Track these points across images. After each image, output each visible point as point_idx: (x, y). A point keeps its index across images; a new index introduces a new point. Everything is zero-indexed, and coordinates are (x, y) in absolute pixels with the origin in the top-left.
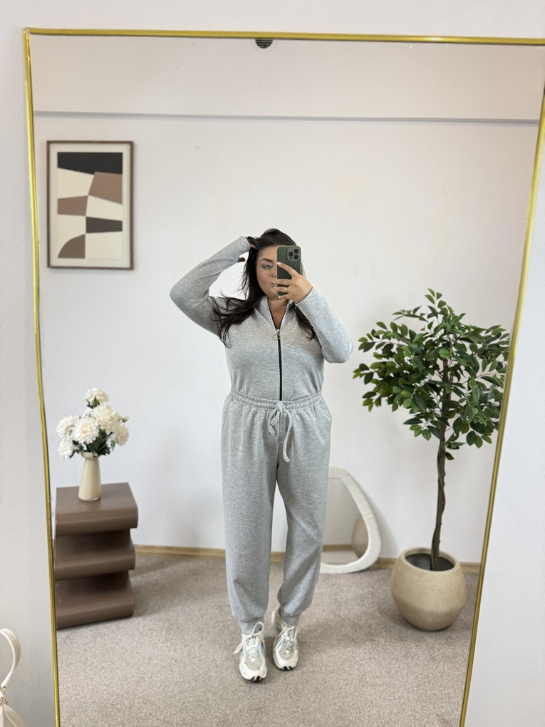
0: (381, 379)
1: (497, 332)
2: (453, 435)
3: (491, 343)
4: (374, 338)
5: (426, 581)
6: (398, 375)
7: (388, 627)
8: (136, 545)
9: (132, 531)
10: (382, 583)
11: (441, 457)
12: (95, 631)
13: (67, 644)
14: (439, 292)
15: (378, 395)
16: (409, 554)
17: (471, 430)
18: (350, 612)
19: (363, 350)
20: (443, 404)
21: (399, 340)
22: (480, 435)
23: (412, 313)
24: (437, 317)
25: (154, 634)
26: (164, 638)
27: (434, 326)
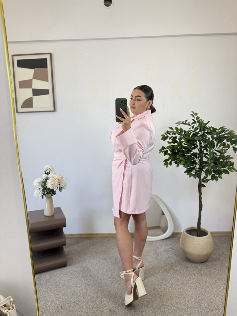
0: (171, 153)
1: (223, 129)
2: (205, 176)
3: (220, 134)
4: (168, 134)
5: (196, 241)
6: (179, 151)
7: (180, 262)
8: (66, 234)
9: (64, 228)
10: (175, 243)
11: (200, 186)
12: (51, 274)
13: (38, 281)
14: (197, 113)
15: (170, 160)
16: (187, 230)
17: (213, 173)
18: (163, 257)
19: (163, 140)
20: (200, 163)
21: (179, 135)
22: (217, 176)
23: (184, 122)
24: (196, 124)
25: (77, 273)
26: (81, 275)
27: (194, 128)
